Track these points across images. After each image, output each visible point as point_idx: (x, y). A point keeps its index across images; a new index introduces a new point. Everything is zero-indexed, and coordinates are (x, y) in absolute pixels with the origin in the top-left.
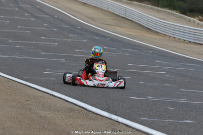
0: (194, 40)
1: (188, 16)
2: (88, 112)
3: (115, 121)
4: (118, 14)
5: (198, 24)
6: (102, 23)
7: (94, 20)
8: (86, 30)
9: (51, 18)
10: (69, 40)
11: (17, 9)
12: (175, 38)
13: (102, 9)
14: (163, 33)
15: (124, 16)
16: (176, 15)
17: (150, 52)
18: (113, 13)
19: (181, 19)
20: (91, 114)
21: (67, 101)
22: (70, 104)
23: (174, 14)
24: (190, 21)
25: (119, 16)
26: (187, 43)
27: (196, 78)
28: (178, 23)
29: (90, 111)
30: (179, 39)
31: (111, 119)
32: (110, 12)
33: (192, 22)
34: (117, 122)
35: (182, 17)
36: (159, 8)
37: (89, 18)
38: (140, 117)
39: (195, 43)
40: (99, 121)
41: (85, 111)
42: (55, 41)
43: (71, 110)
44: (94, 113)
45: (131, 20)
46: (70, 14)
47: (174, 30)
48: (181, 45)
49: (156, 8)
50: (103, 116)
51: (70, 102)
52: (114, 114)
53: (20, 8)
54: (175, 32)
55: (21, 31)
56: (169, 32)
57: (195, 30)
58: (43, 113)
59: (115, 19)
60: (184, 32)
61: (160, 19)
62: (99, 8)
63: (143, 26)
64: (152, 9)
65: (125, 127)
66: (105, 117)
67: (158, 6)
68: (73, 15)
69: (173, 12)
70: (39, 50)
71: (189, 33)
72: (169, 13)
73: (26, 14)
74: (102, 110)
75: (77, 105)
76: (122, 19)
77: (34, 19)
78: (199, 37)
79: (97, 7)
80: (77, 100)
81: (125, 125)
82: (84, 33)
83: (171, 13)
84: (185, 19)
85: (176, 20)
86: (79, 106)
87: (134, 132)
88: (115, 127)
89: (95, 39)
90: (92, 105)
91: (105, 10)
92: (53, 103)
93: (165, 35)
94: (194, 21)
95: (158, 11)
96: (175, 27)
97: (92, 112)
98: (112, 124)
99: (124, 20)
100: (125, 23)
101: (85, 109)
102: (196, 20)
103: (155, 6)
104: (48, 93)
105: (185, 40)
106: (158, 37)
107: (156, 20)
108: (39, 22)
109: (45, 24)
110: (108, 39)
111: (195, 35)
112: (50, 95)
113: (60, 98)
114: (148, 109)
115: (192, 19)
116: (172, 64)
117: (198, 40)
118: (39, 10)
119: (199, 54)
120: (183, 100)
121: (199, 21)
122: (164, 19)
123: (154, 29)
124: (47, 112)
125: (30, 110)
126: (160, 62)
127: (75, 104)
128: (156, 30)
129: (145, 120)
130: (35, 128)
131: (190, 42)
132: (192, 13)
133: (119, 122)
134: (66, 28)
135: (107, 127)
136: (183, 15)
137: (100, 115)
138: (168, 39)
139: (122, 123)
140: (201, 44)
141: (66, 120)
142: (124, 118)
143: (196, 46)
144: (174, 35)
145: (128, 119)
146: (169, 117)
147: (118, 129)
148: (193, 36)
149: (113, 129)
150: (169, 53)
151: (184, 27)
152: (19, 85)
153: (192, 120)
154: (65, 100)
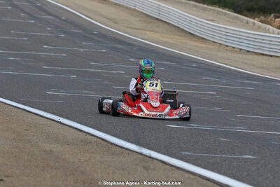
0: (254, 48)
1: (246, 16)
2: (109, 144)
3: (147, 156)
4: (149, 14)
5: (259, 27)
6: (127, 27)
7: (115, 23)
8: (105, 37)
9: (58, 20)
10: (82, 50)
11: (9, 8)
12: (227, 46)
13: (127, 8)
14: (211, 39)
15: (158, 17)
16: (228, 14)
17: (194, 65)
18: (142, 13)
19: (235, 21)
21: (81, 131)
22: (85, 134)
23: (226, 14)
24: (247, 23)
25: (151, 16)
26: (244, 53)
27: (257, 100)
28: (232, 26)
29: (112, 144)
30: (234, 48)
31: (141, 154)
32: (138, 11)
33: (251, 24)
34: (150, 157)
35: (237, 18)
36: (205, 6)
37: (108, 19)
38: (181, 151)
39: (255, 53)
40: (125, 157)
41: (106, 143)
42: (62, 51)
43: (86, 142)
44: (117, 146)
45: (166, 22)
46: (83, 14)
47: (226, 35)
48: (237, 56)
49: (201, 5)
50: (130, 150)
51: (85, 132)
53: (14, 6)
54: (227, 38)
55: (16, 38)
56: (220, 39)
57: (255, 34)
58: (48, 147)
59: (145, 22)
60: (240, 38)
61: (207, 20)
62: (123, 6)
63: (183, 30)
64: (196, 6)
65: (161, 164)
66: (133, 151)
67: (204, 3)
68: (87, 16)
69: (224, 11)
70: (41, 64)
71: (247, 40)
72: (219, 13)
73: (22, 15)
74: (129, 142)
75: (95, 136)
76: (154, 21)
78: (261, 45)
79: (119, 5)
80: (94, 128)
81: (161, 161)
83: (222, 12)
84: (242, 21)
85: (229, 22)
86: (97, 137)
88: (147, 165)
89: (117, 48)
90: (114, 136)
91: (130, 9)
92: (62, 132)
93: (214, 42)
94: (254, 24)
95: (204, 10)
96: (227, 31)
97: (115, 145)
98: (144, 160)
99: (157, 21)
100: (158, 27)
101: (106, 141)
102: (257, 22)
103: (199, 3)
104: (53, 120)
105: (241, 49)
106: (204, 45)
108: (40, 25)
109: (48, 29)
110: (135, 48)
111: (255, 41)
112: (58, 122)
113: (74, 128)
115: (251, 20)
116: (224, 81)
117: (259, 49)
118: (40, 8)
119: (260, 68)
120: (239, 129)
121: (260, 23)
122: (212, 21)
123: (198, 35)
124: (53, 146)
125: (30, 142)
126: (208, 78)
127: (92, 135)
128: (202, 36)
129: (188, 155)
130: (37, 166)
131: (248, 51)
132: (251, 12)
133: (153, 158)
134: (78, 33)
135: (137, 165)
136: (239, 16)
137: (127, 149)
138: (217, 47)
139: (156, 159)
140: (263, 55)
141: (79, 155)
142: (159, 152)
143: (256, 57)
144: (226, 42)
145: (165, 154)
146: (221, 151)
147: (152, 167)
148: (252, 43)
149: (144, 167)
150: (220, 67)
151: (240, 32)
152: (15, 110)
153: (253, 155)
154: (77, 129)
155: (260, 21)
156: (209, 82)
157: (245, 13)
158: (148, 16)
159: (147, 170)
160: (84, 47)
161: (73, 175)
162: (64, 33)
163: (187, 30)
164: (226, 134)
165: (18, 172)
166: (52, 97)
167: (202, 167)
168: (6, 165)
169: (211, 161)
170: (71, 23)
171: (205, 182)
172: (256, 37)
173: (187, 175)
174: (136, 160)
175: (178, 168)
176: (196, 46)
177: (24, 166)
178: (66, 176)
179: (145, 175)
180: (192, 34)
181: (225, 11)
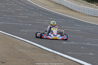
1: (91, 3)
3: (55, 54)
4: (57, 2)
5: (96, 7)
6: (49, 7)
7: (45, 6)
8: (41, 10)
9: (25, 4)
10: (33, 15)
11: (8, 0)
12: (84, 14)
13: (49, 0)
14: (78, 11)
15: (60, 3)
16: (85, 3)
18: (55, 2)
19: (87, 5)
20: (44, 50)
21: (32, 44)
22: (34, 46)
23: (84, 2)
24: (91, 6)
25: (57, 3)
26: (90, 16)
27: (94, 33)
29: (43, 49)
30: (86, 14)
31: (53, 53)
32: (53, 1)
34: (57, 54)
38: (67, 52)
39: (94, 16)
40: (48, 54)
41: (41, 49)
42: (26, 16)
43: (34, 49)
44: (45, 50)
45: (63, 5)
47: (84, 10)
48: (88, 17)
50: (50, 52)
51: (34, 45)
52: (55, 51)
54: (84, 11)
56: (82, 11)
57: (94, 10)
58: (21, 50)
59: (56, 5)
60: (89, 11)
61: (77, 5)
65: (60, 57)
68: (35, 3)
70: (19, 20)
71: (91, 12)
73: (12, 3)
74: (49, 48)
75: (37, 46)
76: (59, 5)
77: (16, 5)
80: (37, 44)
81: (60, 56)
82: (41, 12)
83: (82, 2)
84: (89, 5)
85: (85, 5)
86: (38, 47)
87: (64, 59)
89: (46, 14)
91: (51, 1)
92: (26, 45)
93: (80, 12)
94: (94, 6)
98: (54, 55)
99: (60, 5)
100: (60, 7)
102: (94, 5)
104: (23, 41)
105: (89, 15)
106: (76, 13)
107: (75, 5)
108: (19, 6)
109: (22, 8)
110: (52, 14)
112: (24, 41)
113: (29, 43)
114: (72, 48)
115: (93, 5)
116: (83, 26)
118: (19, 0)
119: (96, 21)
120: (88, 44)
122: (79, 5)
123: (74, 10)
124: (23, 50)
129: (70, 53)
130: (17, 58)
131: (92, 16)
132: (93, 2)
133: (58, 55)
134: (32, 9)
135: (52, 57)
136: (88, 3)
137: (48, 51)
138: (81, 14)
139: (59, 55)
140: (97, 17)
141: (32, 54)
142: (60, 52)
143: (94, 17)
144: (84, 12)
145: (62, 53)
146: (81, 52)
147: (57, 58)
148: (93, 13)
149: (55, 58)
150: (81, 21)
151: (89, 9)
152: (9, 37)
153: (93, 53)
154: (31, 44)
155: (96, 5)
156: (78, 27)
157: (90, 2)
158: (56, 3)
159: (56, 59)
160: (34, 14)
161: (30, 61)
162: (27, 9)
163: (70, 8)
164: (83, 46)
165: (10, 60)
166: (22, 32)
167: (75, 58)
168: (6, 57)
169: (78, 55)
170: (30, 6)
171: (76, 63)
172: (94, 11)
173: (69, 61)
174: (52, 55)
175: (66, 58)
176: (73, 14)
177: (12, 57)
178: (27, 61)
179: (55, 61)
180: (72, 9)
181: (84, 1)
